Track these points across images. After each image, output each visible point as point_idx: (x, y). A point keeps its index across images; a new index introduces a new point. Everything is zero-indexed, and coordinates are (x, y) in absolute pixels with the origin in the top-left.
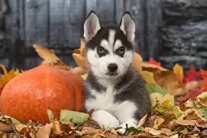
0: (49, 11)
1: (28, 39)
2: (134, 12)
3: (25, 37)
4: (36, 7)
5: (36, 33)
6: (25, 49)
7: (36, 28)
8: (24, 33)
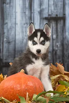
0: (15, 45)
1: (4, 58)
2: (57, 46)
3: (3, 57)
4: (9, 43)
5: (9, 55)
6: (3, 63)
7: (9, 53)
8: (3, 55)
